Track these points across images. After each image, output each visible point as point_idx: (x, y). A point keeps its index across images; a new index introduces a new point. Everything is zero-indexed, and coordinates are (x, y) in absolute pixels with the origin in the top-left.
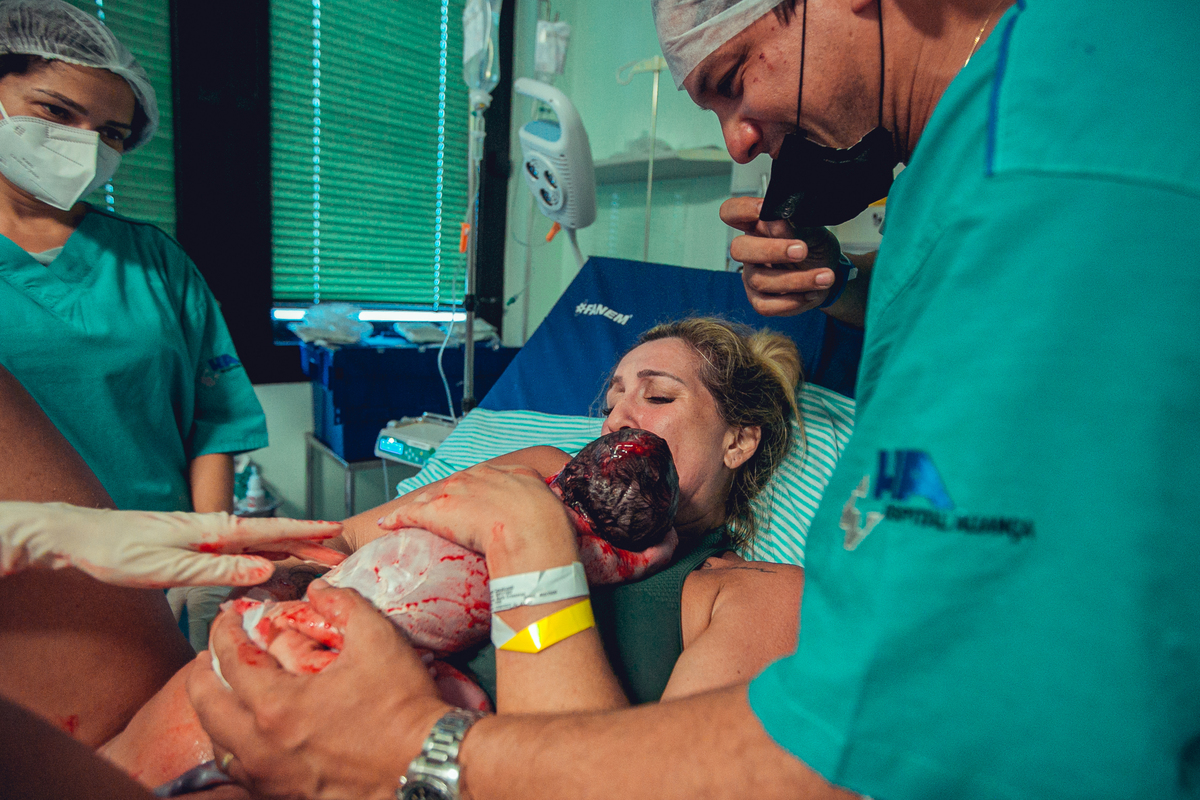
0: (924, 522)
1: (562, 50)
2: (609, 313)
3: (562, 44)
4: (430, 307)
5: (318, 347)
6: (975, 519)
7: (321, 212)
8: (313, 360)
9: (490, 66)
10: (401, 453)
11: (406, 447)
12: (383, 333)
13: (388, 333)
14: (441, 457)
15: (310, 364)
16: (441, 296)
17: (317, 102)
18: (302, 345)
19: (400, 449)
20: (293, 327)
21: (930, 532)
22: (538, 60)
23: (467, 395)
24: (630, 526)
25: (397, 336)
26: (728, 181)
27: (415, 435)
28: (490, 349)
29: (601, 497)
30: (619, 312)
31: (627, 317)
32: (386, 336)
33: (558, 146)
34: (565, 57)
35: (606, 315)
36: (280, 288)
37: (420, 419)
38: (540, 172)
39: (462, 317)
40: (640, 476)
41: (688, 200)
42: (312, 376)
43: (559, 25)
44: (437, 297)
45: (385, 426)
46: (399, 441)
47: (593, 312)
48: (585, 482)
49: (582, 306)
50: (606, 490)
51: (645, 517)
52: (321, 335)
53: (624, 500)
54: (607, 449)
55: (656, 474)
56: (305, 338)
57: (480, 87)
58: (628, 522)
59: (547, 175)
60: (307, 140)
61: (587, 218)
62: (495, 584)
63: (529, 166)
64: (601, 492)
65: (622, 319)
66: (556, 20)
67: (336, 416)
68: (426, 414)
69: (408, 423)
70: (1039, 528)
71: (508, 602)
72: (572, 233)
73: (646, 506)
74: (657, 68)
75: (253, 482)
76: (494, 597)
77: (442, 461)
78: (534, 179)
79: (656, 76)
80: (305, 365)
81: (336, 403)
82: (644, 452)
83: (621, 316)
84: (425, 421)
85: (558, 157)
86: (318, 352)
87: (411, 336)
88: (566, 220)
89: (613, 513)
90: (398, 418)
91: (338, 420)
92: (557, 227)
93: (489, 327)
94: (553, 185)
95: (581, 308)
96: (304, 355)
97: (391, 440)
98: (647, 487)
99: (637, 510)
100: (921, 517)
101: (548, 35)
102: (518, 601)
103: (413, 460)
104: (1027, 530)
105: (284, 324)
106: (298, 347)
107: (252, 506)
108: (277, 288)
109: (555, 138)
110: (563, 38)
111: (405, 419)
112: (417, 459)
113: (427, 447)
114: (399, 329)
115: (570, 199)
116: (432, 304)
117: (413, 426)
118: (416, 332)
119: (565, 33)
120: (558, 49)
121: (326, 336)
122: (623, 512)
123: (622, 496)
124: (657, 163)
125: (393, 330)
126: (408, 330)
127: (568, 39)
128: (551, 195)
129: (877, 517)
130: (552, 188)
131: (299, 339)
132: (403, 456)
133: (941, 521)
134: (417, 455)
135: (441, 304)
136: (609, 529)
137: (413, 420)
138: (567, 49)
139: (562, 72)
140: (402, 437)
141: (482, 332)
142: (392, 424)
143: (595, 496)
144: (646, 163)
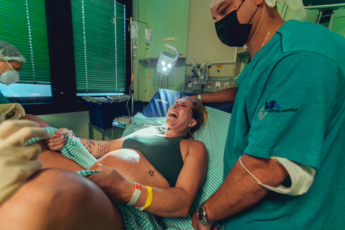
10: (118, 125)
16: (118, 89)
17: (85, 42)
22: (145, 38)
23: (132, 112)
27: (121, 121)
34: (151, 37)
36: (78, 88)
39: (123, 94)
43: (150, 30)
45: (114, 119)
46: (118, 122)
57: (135, 45)
60: (83, 52)
68: (123, 116)
74: (169, 40)
79: (169, 42)
84: (123, 118)
90: (117, 117)
97: (116, 122)
101: (148, 32)
103: (121, 126)
104: (296, 110)
105: (79, 97)
108: (77, 88)
111: (119, 117)
112: (122, 126)
113: (124, 123)
114: (108, 97)
116: (116, 91)
117: (121, 119)
119: (151, 32)
120: (150, 35)
126: (110, 97)
131: (86, 101)
132: (119, 125)
133: (279, 111)
135: (118, 91)
142: (116, 118)
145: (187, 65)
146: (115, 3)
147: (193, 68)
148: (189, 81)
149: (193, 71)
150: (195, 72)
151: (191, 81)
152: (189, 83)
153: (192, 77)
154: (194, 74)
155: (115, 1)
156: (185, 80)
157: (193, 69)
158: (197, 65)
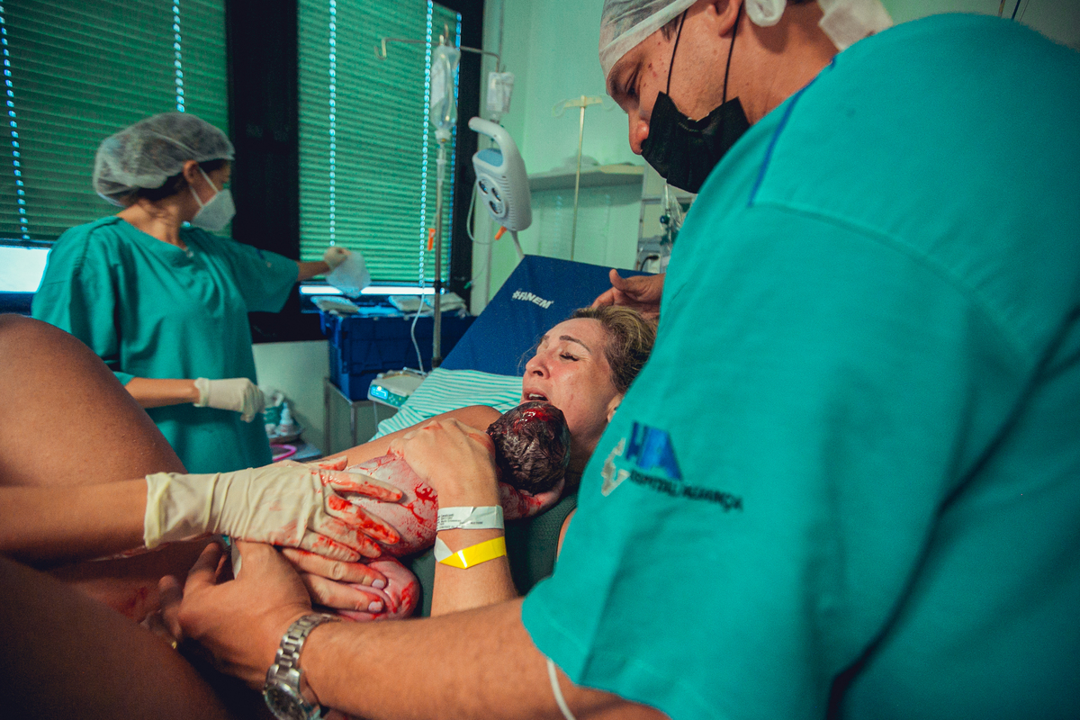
0: (659, 488)
1: (508, 94)
2: (537, 300)
3: (507, 89)
4: (416, 284)
5: (331, 316)
6: (696, 489)
7: (336, 214)
8: (328, 325)
9: (449, 111)
10: (385, 397)
11: (389, 394)
12: (380, 304)
13: (385, 304)
14: (410, 405)
15: (327, 328)
17: (332, 132)
18: (322, 313)
19: (385, 394)
20: (315, 300)
21: (664, 495)
22: (489, 102)
23: (436, 354)
24: (531, 471)
25: (390, 306)
26: (640, 190)
27: (397, 384)
28: (458, 317)
29: (512, 449)
30: (544, 299)
31: (549, 303)
32: (383, 306)
33: (501, 170)
34: (510, 99)
35: (534, 301)
37: (401, 372)
38: (488, 188)
40: (539, 435)
41: (612, 204)
42: (326, 335)
43: (505, 75)
44: (421, 276)
45: (375, 377)
46: (385, 389)
47: (525, 298)
48: (502, 437)
49: (518, 293)
50: (515, 444)
51: (543, 465)
52: (334, 306)
53: (528, 451)
54: (518, 415)
55: (552, 434)
56: (322, 308)
57: (442, 127)
58: (529, 468)
59: (493, 190)
61: (525, 223)
62: (442, 512)
63: (480, 184)
64: (512, 445)
65: (546, 304)
66: (503, 72)
67: (344, 367)
68: (405, 369)
69: (393, 375)
70: (746, 504)
71: (448, 524)
72: (515, 234)
73: (543, 457)
74: (582, 105)
75: (285, 413)
76: (440, 520)
77: (410, 407)
78: (484, 194)
79: (583, 110)
80: (323, 328)
81: (343, 358)
82: (544, 417)
83: (545, 301)
84: (404, 374)
85: (501, 178)
86: (332, 319)
87: (401, 307)
88: (509, 224)
89: (520, 461)
90: (384, 371)
91: (345, 370)
92: (504, 229)
93: (459, 300)
94: (498, 198)
95: (517, 295)
96: (323, 321)
97: (379, 388)
98: (545, 443)
99: (536, 460)
100: (658, 484)
101: (497, 83)
102: (456, 525)
103: (394, 403)
104: (737, 504)
105: (308, 297)
106: (319, 315)
107: (284, 431)
109: (499, 164)
110: (508, 85)
111: (390, 372)
112: (396, 403)
113: (404, 395)
114: (392, 300)
115: (511, 209)
116: (418, 281)
117: (395, 377)
118: (404, 303)
119: (509, 81)
120: (504, 93)
121: (338, 307)
122: (526, 461)
123: (526, 448)
124: (583, 176)
125: (388, 302)
126: (399, 302)
127: (512, 85)
128: (497, 206)
129: (625, 474)
130: (497, 201)
131: (319, 309)
132: (388, 400)
133: (672, 489)
134: (397, 400)
136: (515, 472)
137: (396, 373)
138: (511, 93)
139: (508, 111)
140: (387, 386)
141: (454, 303)
142: (380, 375)
143: (507, 447)
144: (575, 176)
145: (646, 201)
146: (430, 10)
147: (666, 210)
148: (651, 254)
149: (665, 220)
150: (671, 222)
151: (659, 255)
152: (649, 261)
153: (660, 240)
154: (667, 229)
155: (431, 3)
156: (638, 251)
157: (664, 214)
158: (678, 199)
